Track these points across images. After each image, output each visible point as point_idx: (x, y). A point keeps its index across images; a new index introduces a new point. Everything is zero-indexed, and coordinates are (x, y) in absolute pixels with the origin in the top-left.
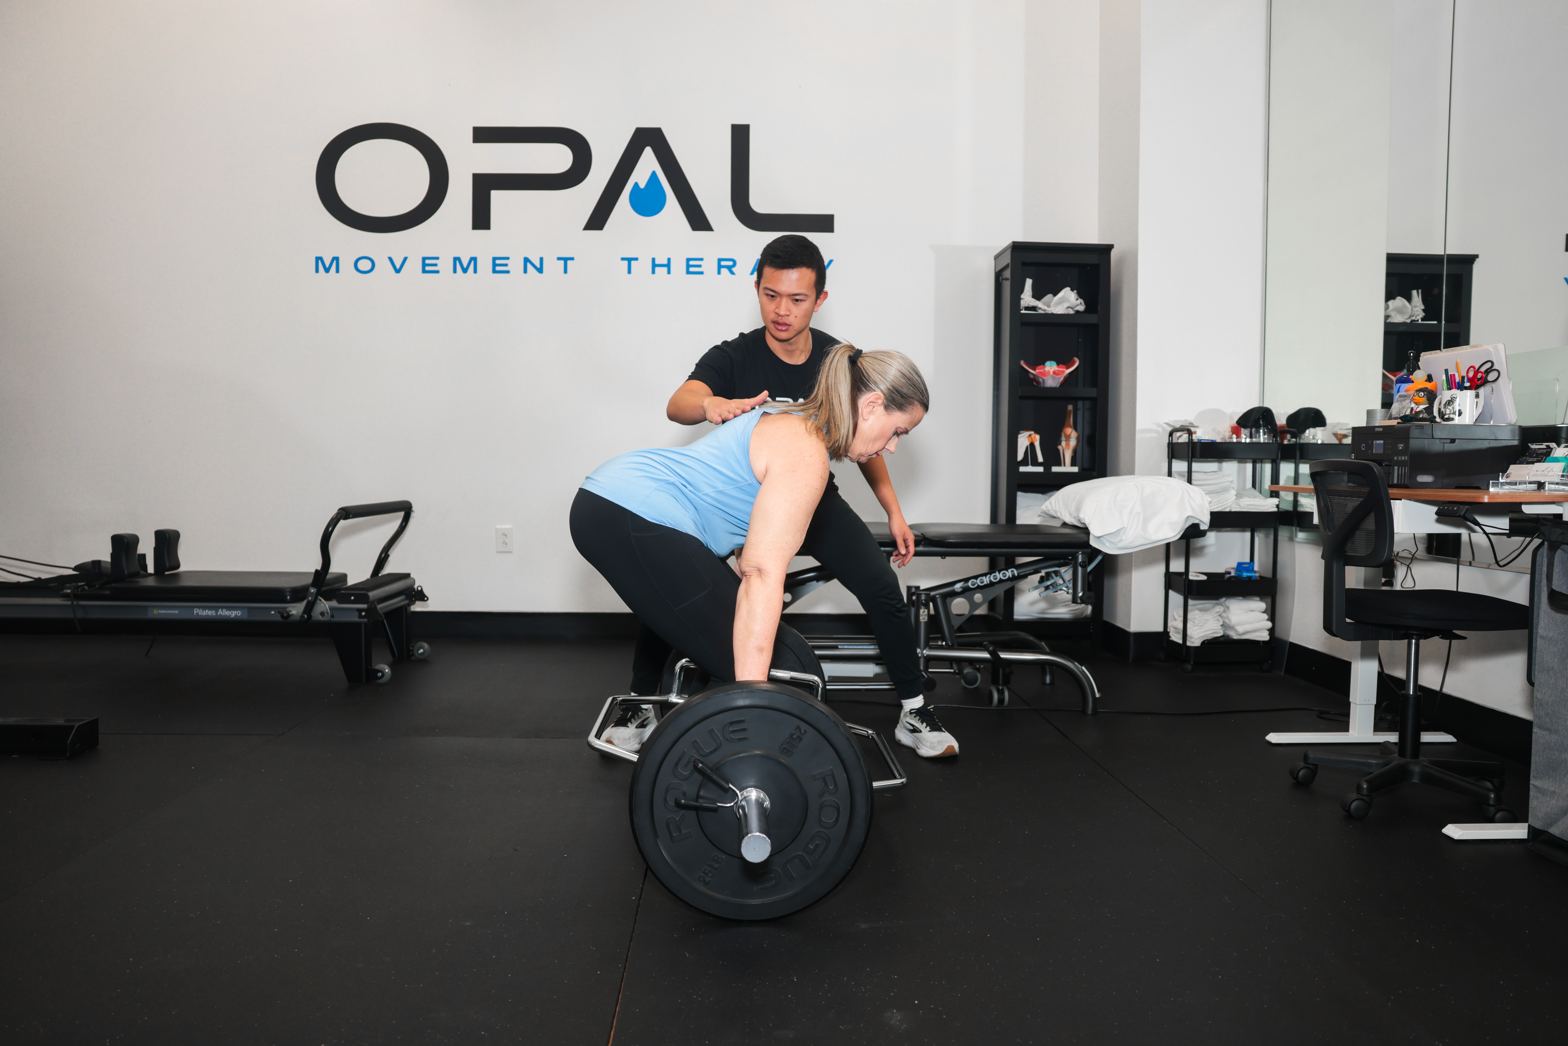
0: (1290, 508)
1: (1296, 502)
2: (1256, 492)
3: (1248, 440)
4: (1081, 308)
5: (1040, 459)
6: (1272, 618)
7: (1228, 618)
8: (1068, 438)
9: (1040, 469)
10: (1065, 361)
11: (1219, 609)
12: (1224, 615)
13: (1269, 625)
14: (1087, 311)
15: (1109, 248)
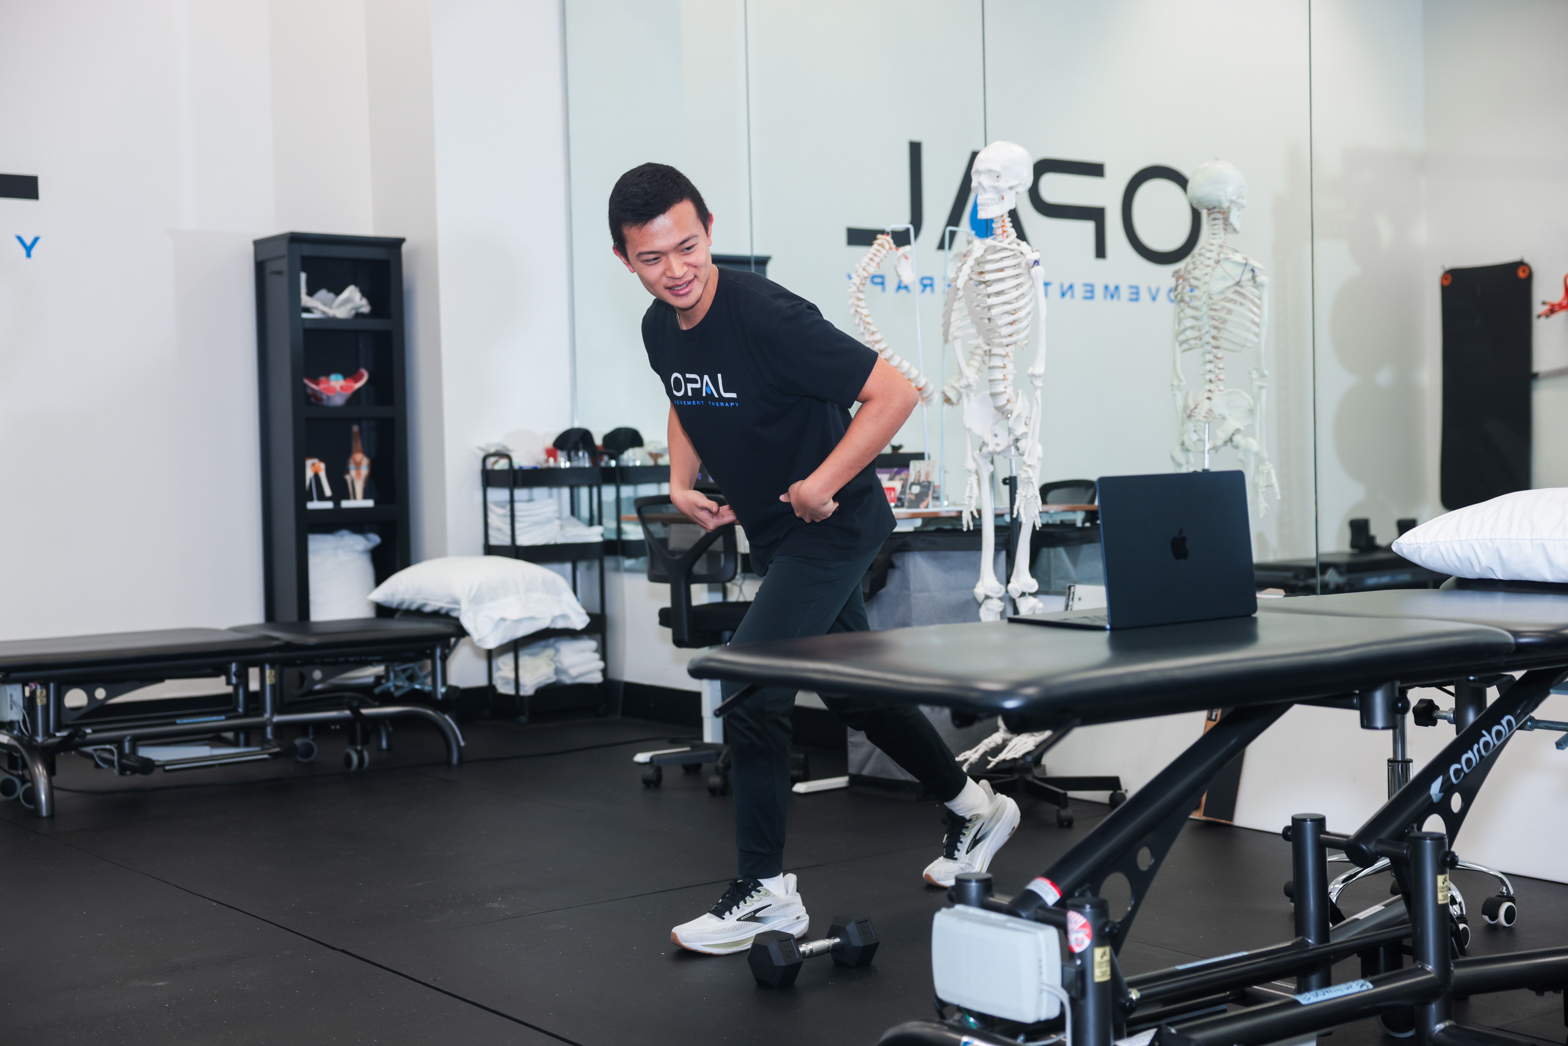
0: (613, 536)
1: (619, 531)
2: (574, 520)
3: (568, 465)
4: (366, 309)
5: (328, 492)
6: (604, 657)
7: (559, 661)
8: (358, 465)
9: (329, 505)
10: (350, 374)
11: (550, 652)
12: (556, 658)
13: (601, 664)
14: (373, 314)
15: (399, 242)
